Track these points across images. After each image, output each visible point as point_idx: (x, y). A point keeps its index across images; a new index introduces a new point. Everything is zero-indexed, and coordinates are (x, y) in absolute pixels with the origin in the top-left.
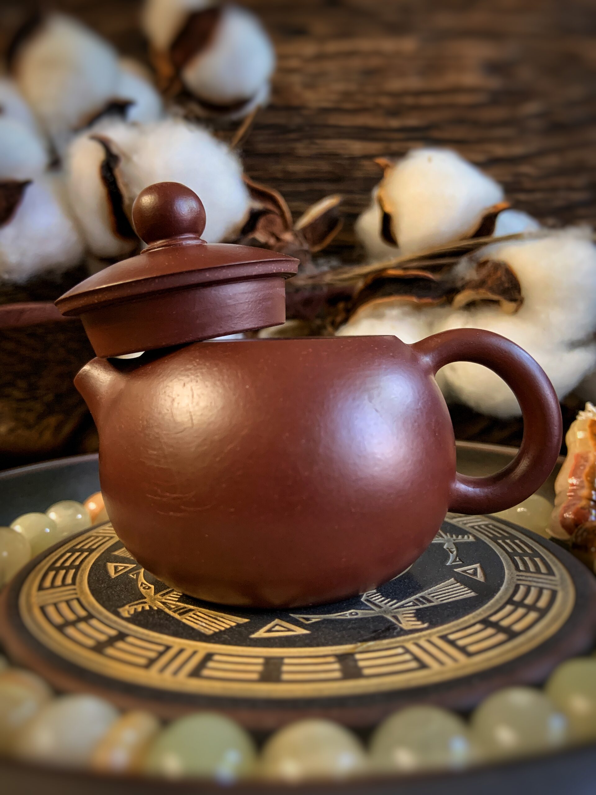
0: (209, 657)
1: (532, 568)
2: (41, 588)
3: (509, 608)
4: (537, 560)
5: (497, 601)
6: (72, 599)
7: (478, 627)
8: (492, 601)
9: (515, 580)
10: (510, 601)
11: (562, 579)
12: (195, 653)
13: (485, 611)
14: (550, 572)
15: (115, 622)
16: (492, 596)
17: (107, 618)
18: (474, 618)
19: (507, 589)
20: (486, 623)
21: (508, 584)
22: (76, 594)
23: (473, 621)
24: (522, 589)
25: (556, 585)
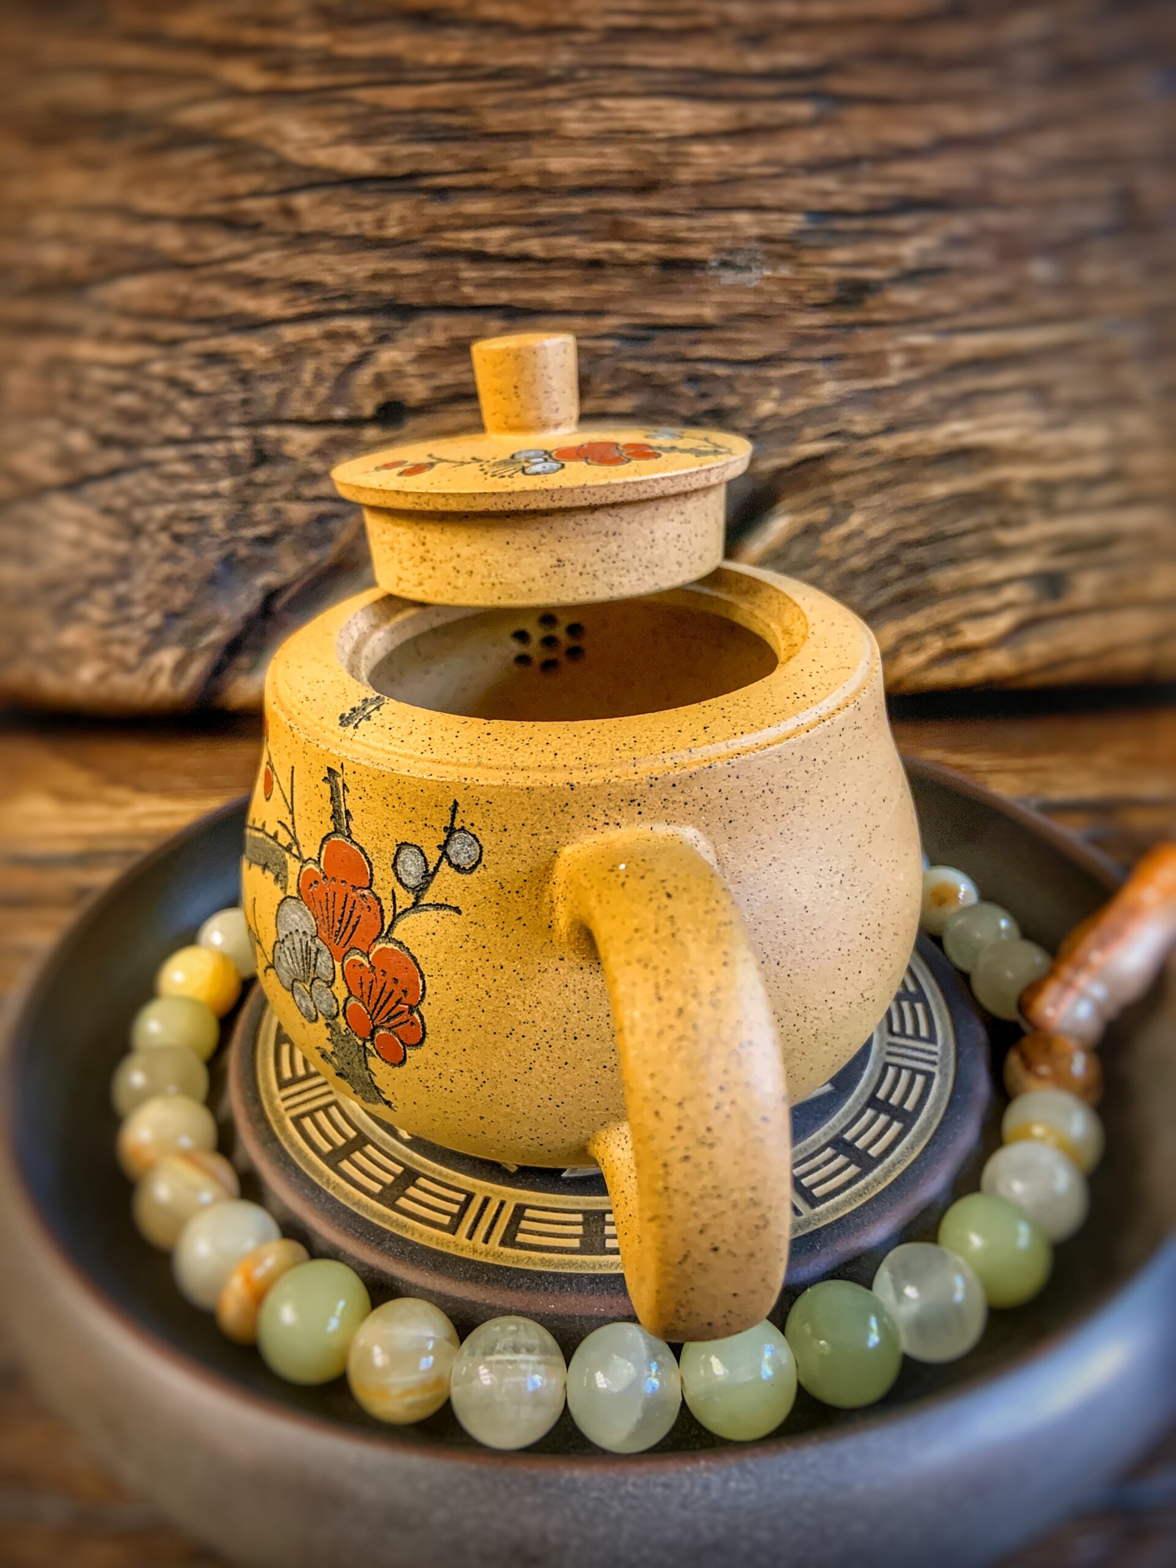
0: (519, 1211)
1: (909, 1030)
2: (283, 1084)
3: (870, 1113)
4: (919, 1007)
5: (857, 1098)
6: (330, 1105)
7: (829, 1152)
8: (850, 1101)
9: (884, 1054)
10: (872, 1102)
11: (945, 1048)
12: (502, 1204)
13: (839, 1120)
14: (932, 1039)
15: (394, 1148)
16: (853, 1088)
17: (384, 1141)
18: (825, 1134)
19: (871, 1076)
20: (839, 1144)
21: (875, 1063)
22: (330, 1093)
23: (823, 1141)
24: (891, 1071)
25: (934, 1063)
